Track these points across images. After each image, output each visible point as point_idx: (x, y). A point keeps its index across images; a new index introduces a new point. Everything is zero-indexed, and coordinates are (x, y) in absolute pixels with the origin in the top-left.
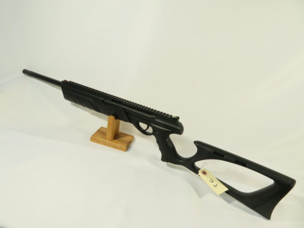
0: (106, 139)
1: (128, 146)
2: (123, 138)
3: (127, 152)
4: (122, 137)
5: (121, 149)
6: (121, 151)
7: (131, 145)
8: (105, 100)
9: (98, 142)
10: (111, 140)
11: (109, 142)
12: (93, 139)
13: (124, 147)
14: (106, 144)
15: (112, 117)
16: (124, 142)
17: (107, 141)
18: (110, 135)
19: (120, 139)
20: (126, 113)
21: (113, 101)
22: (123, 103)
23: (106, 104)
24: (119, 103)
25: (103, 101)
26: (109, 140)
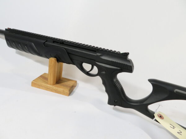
0: (47, 83)
1: (71, 90)
2: (66, 83)
3: (70, 97)
4: (65, 81)
5: (63, 93)
6: (63, 96)
7: (74, 90)
8: (46, 43)
9: (39, 86)
10: (53, 84)
11: (51, 86)
12: (35, 84)
13: (67, 91)
14: (47, 89)
15: (53, 59)
16: (67, 86)
17: (49, 85)
18: (51, 79)
19: (62, 84)
20: (68, 53)
21: (54, 42)
22: (64, 43)
23: (47, 46)
24: (61, 43)
25: (44, 43)
26: (50, 84)
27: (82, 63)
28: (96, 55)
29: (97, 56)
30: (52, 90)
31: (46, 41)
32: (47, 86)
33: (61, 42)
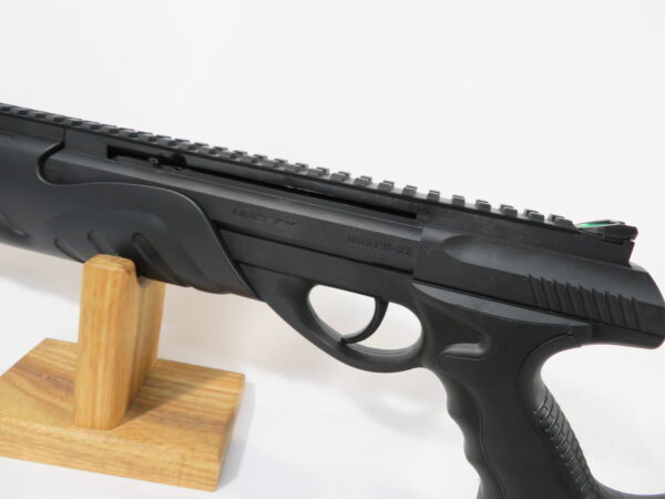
0: (68, 418)
4: (179, 389)
8: (55, 157)
10: (114, 423)
11: (97, 439)
14: (71, 457)
15: (113, 268)
17: (80, 435)
18: (98, 389)
20: (218, 226)
21: (113, 153)
22: (190, 160)
23: (64, 178)
24: (163, 162)
25: (44, 159)
26: (93, 427)
27: (310, 284)
28: (416, 238)
29: (426, 244)
30: (102, 464)
31: (60, 148)
32: (71, 441)
33: (167, 154)
